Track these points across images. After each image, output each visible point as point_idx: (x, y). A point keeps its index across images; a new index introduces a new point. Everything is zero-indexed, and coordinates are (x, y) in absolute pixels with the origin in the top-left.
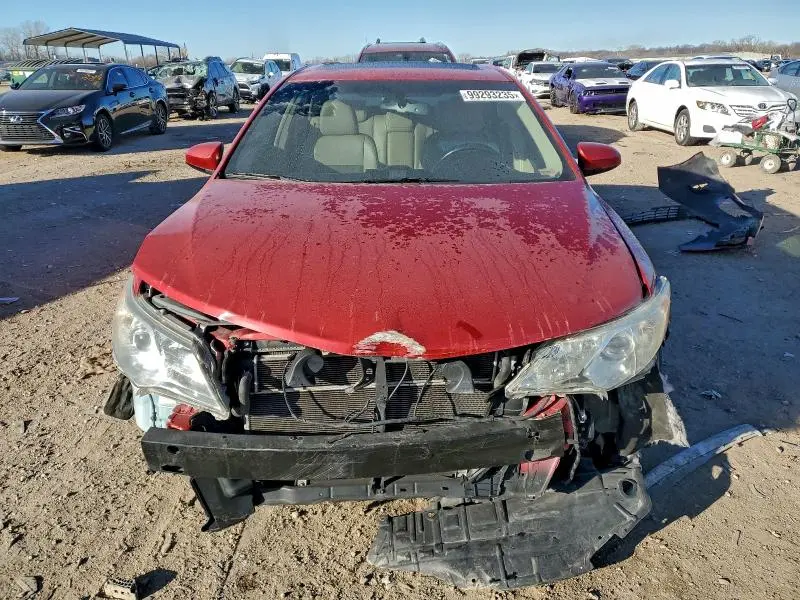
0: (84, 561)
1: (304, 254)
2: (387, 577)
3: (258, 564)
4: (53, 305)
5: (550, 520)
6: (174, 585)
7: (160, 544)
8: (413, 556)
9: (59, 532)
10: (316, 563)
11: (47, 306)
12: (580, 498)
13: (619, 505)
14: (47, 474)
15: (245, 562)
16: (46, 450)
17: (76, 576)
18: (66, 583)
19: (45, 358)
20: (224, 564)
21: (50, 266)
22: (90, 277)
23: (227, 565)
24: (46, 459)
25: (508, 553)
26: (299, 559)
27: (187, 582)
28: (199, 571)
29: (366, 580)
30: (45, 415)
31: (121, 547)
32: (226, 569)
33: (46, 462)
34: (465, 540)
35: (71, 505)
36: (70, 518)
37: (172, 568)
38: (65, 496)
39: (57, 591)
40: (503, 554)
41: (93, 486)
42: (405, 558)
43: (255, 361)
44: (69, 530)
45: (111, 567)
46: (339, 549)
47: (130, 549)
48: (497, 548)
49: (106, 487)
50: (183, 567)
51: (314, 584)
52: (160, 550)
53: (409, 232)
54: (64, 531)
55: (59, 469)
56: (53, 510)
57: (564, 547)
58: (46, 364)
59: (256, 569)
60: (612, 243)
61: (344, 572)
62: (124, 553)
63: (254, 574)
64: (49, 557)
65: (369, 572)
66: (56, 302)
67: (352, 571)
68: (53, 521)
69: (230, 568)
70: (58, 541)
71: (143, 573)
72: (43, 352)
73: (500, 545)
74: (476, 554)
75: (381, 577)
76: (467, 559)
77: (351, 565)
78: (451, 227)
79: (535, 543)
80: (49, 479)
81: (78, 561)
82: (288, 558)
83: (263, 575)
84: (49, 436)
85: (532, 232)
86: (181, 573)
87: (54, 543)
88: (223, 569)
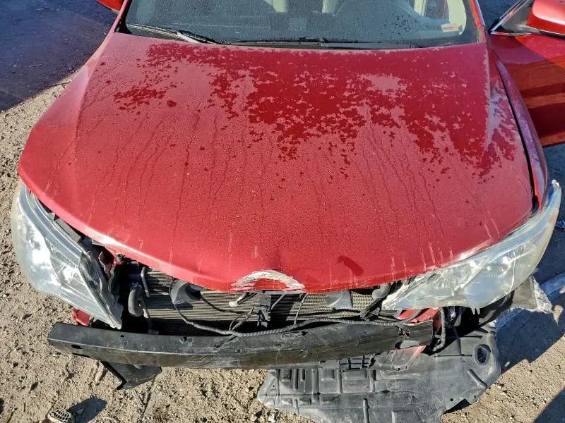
0: (34, 386)
1: (187, 164)
2: (273, 415)
3: (170, 396)
4: (16, 110)
5: (411, 381)
6: (103, 415)
7: (94, 372)
8: (294, 403)
9: (16, 356)
10: (217, 397)
11: (10, 111)
12: (439, 363)
13: (471, 371)
14: (8, 295)
15: (161, 393)
16: (7, 269)
17: (28, 400)
18: (21, 408)
19: (8, 169)
20: (144, 395)
21: (15, 66)
22: (47, 78)
23: (146, 397)
24: (7, 278)
25: (373, 406)
26: (204, 393)
27: (113, 413)
28: (124, 401)
29: (256, 418)
30: (8, 231)
31: (64, 373)
32: (145, 402)
33: (8, 281)
34: (339, 392)
35: (26, 327)
36: (24, 341)
37: (103, 398)
38: (21, 319)
39: (14, 415)
40: (368, 407)
41: (43, 308)
42: (287, 403)
43: (142, 275)
44: (24, 353)
45: (55, 394)
46: (236, 385)
47: (71, 376)
48: (364, 401)
49: (54, 310)
50: (111, 398)
51: (215, 418)
52: (94, 379)
53: (298, 132)
54: (19, 354)
55: (17, 289)
56: (12, 332)
57: (419, 405)
58: (9, 175)
59: (169, 401)
60: (507, 140)
61: (239, 408)
62: (66, 380)
63: (167, 406)
64: (8, 380)
65: (259, 409)
66: (19, 107)
67: (246, 408)
68: (12, 344)
69: (148, 400)
70: (16, 365)
71: (80, 401)
72: (7, 163)
73: (366, 399)
74: (346, 405)
75: (269, 414)
76: (338, 410)
77: (245, 401)
78: (343, 123)
79: (395, 400)
80: (10, 300)
81: (30, 386)
82: (194, 391)
83: (174, 407)
84: (10, 254)
85: (426, 128)
86: (110, 403)
87: (12, 366)
88: (142, 401)
